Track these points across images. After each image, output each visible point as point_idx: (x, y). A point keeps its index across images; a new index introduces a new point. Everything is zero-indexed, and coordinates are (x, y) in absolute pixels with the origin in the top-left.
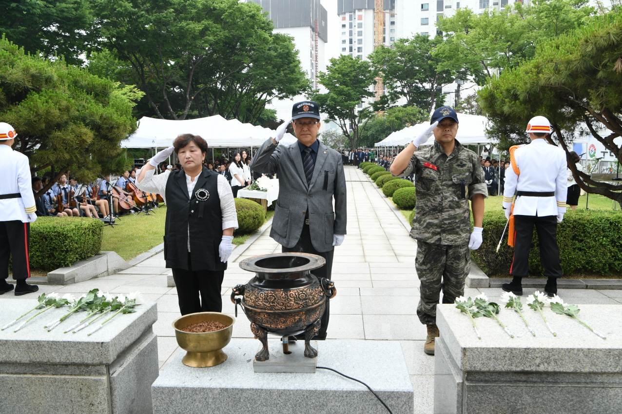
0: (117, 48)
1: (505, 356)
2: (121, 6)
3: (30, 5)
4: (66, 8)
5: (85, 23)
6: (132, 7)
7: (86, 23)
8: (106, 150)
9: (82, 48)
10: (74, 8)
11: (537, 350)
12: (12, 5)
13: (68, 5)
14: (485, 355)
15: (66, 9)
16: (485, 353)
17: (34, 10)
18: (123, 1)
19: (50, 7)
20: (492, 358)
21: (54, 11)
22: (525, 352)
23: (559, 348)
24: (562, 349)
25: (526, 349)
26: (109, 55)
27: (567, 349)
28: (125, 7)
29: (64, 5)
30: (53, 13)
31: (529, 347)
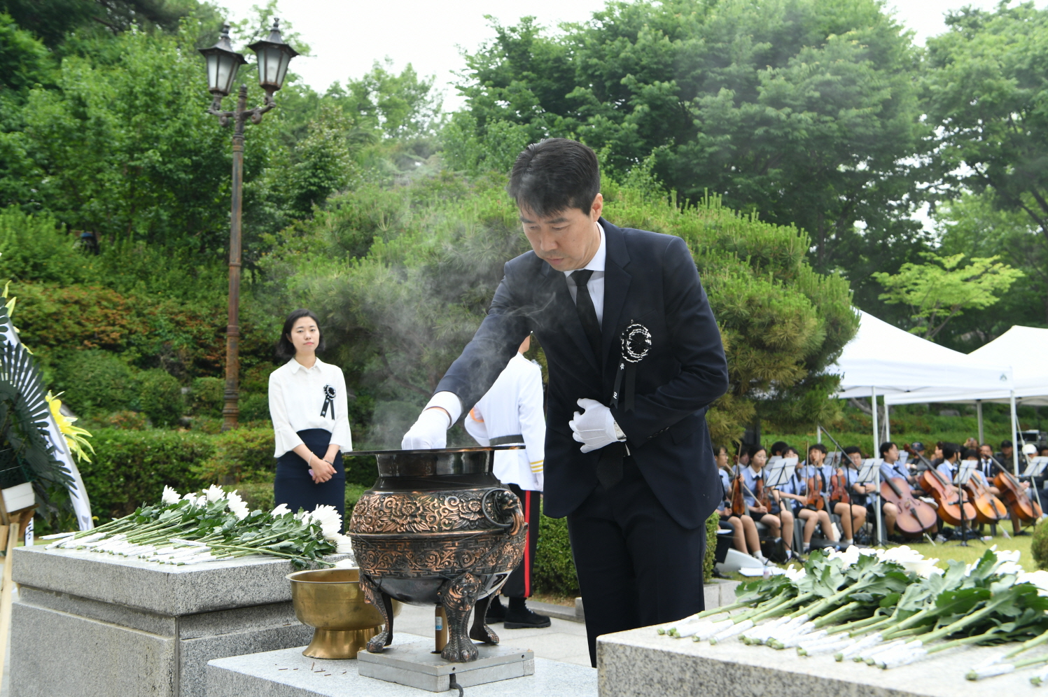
0: (993, 184)
1: (681, 680)
2: (990, 89)
3: (790, 125)
4: (858, 116)
5: (905, 141)
6: (1019, 86)
7: (909, 141)
8: (760, 371)
9: (917, 197)
10: (877, 115)
11: (753, 673)
12: (756, 132)
13: (861, 111)
14: (640, 668)
15: (859, 120)
16: (639, 664)
17: (796, 134)
18: (994, 78)
19: (826, 122)
20: (655, 680)
21: (835, 126)
22: (725, 675)
23: (808, 677)
24: (816, 679)
25: (727, 664)
26: (979, 203)
27: (831, 681)
28: (1000, 89)
29: (853, 112)
30: (833, 132)
31: (735, 660)
